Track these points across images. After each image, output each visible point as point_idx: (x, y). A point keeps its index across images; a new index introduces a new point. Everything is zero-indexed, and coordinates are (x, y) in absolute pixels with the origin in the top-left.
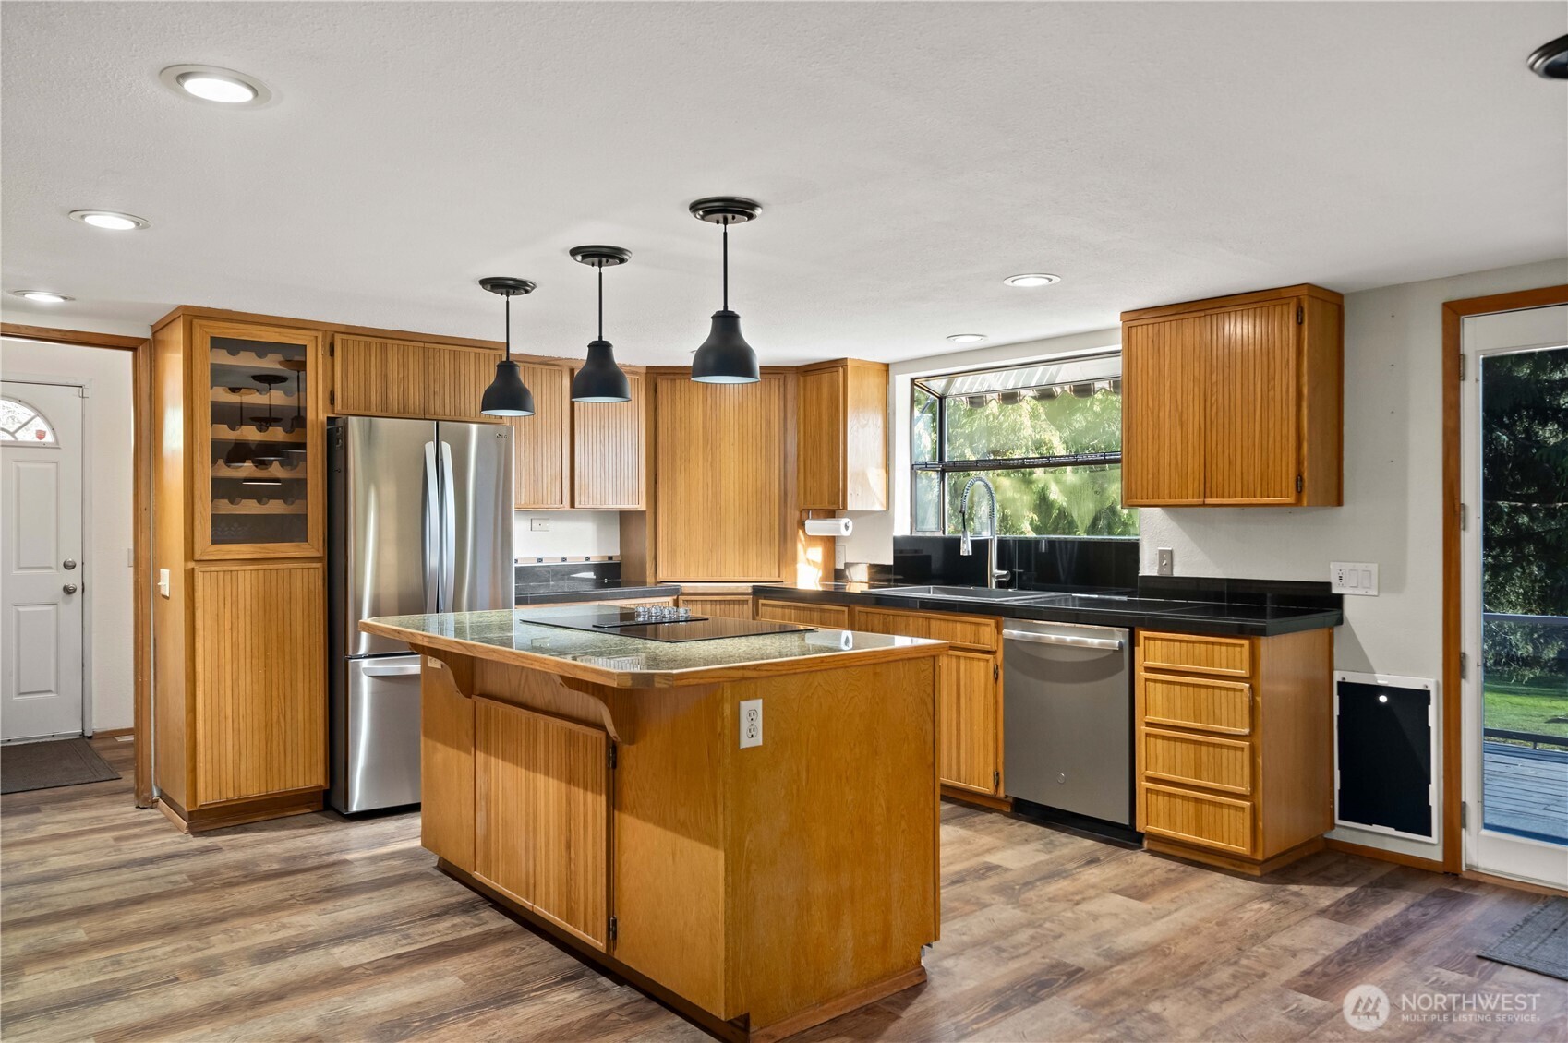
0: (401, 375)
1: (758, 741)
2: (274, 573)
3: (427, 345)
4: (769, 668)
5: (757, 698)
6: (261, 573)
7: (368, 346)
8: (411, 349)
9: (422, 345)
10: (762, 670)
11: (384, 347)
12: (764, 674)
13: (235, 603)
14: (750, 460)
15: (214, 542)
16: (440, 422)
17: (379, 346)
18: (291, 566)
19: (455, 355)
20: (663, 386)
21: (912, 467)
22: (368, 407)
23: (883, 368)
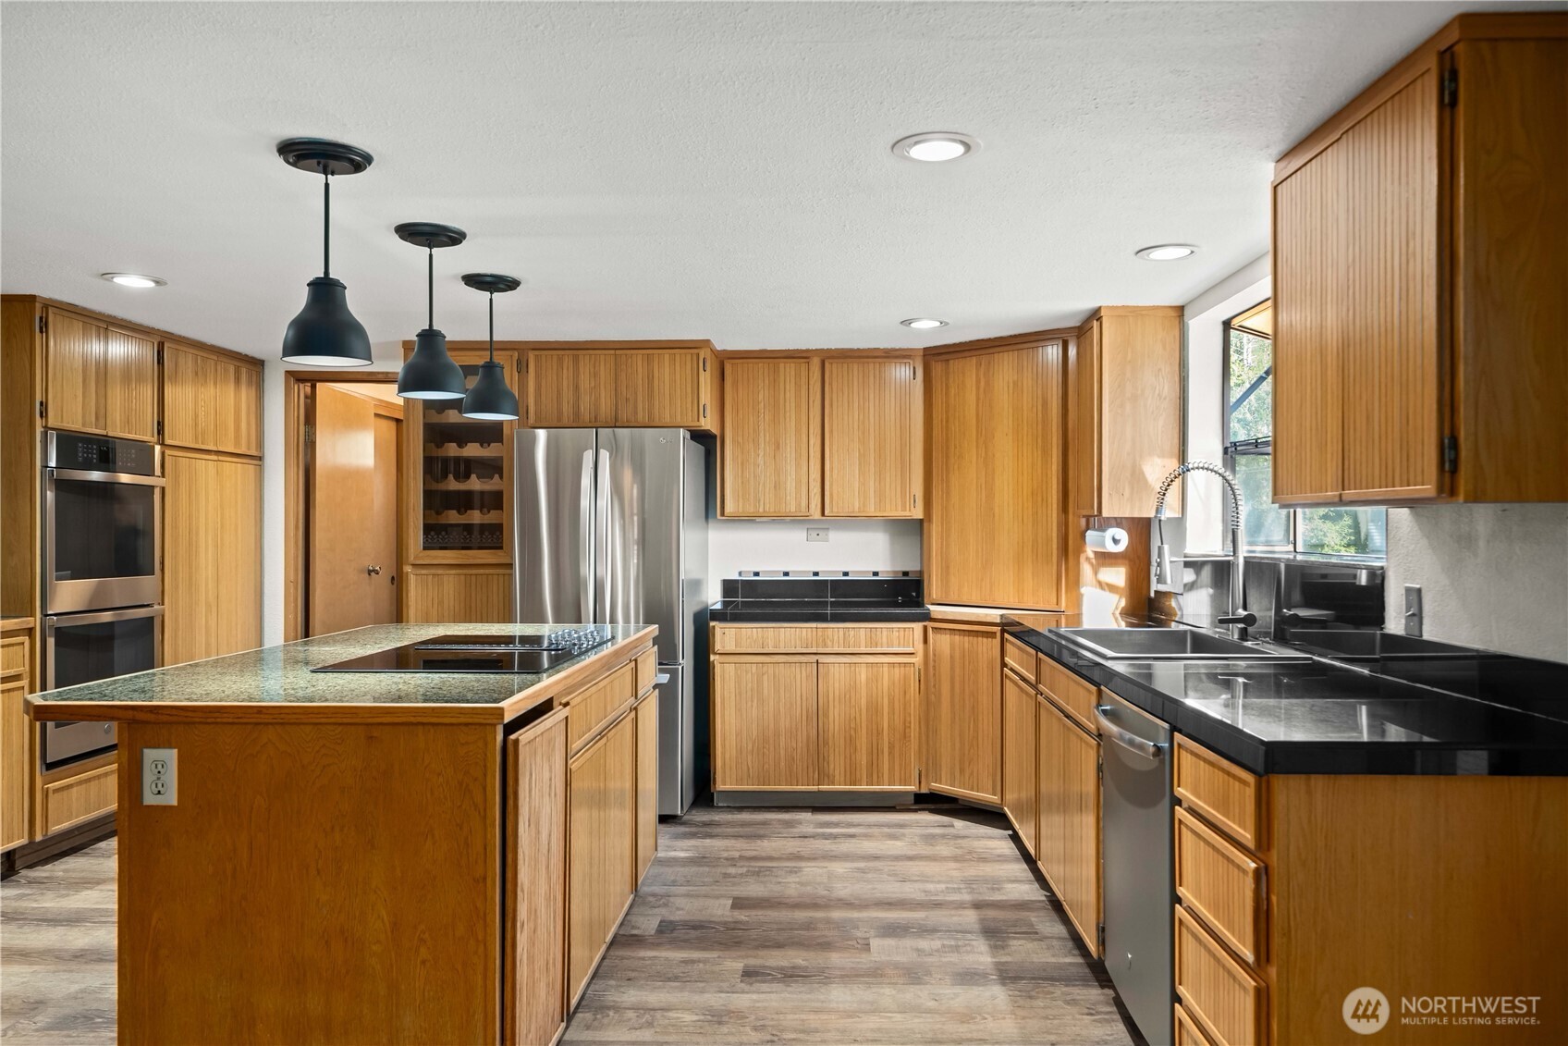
0: (593, 385)
1: (172, 798)
2: (473, 578)
3: (618, 352)
4: (174, 712)
5: (170, 747)
6: (463, 577)
7: (560, 359)
8: (602, 357)
9: (613, 352)
10: (162, 714)
11: (576, 359)
12: (165, 718)
13: (441, 603)
14: (1025, 455)
15: (425, 548)
16: (599, 430)
17: (571, 358)
18: (487, 571)
19: (649, 359)
20: (937, 368)
21: (1226, 450)
22: (559, 419)
23: (1173, 314)
